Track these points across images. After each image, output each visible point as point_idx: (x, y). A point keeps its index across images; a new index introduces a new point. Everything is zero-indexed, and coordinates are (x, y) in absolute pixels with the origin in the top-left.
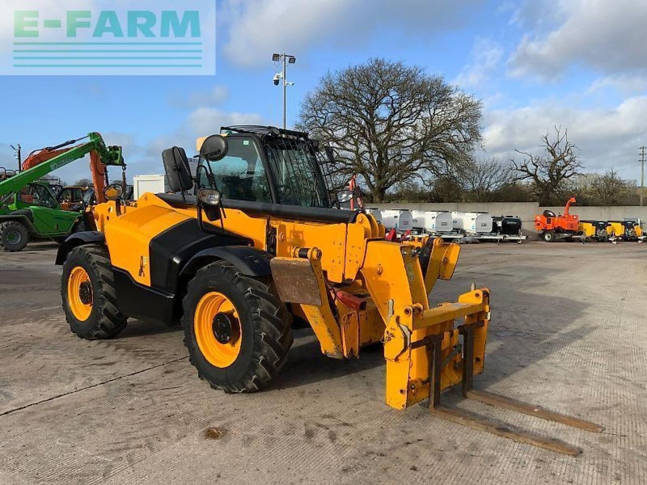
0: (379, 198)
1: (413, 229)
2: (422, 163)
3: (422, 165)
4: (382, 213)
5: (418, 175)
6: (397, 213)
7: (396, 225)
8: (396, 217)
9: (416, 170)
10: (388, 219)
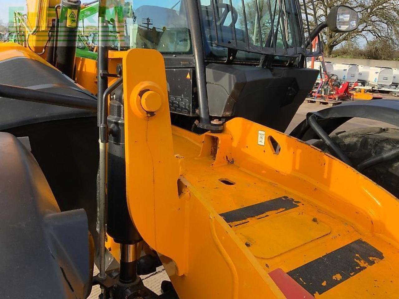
0: (328, 53)
1: (358, 81)
2: (366, 26)
3: (366, 29)
4: (334, 66)
5: (364, 36)
6: (347, 67)
7: (345, 76)
8: (345, 70)
9: (361, 32)
10: (339, 71)
